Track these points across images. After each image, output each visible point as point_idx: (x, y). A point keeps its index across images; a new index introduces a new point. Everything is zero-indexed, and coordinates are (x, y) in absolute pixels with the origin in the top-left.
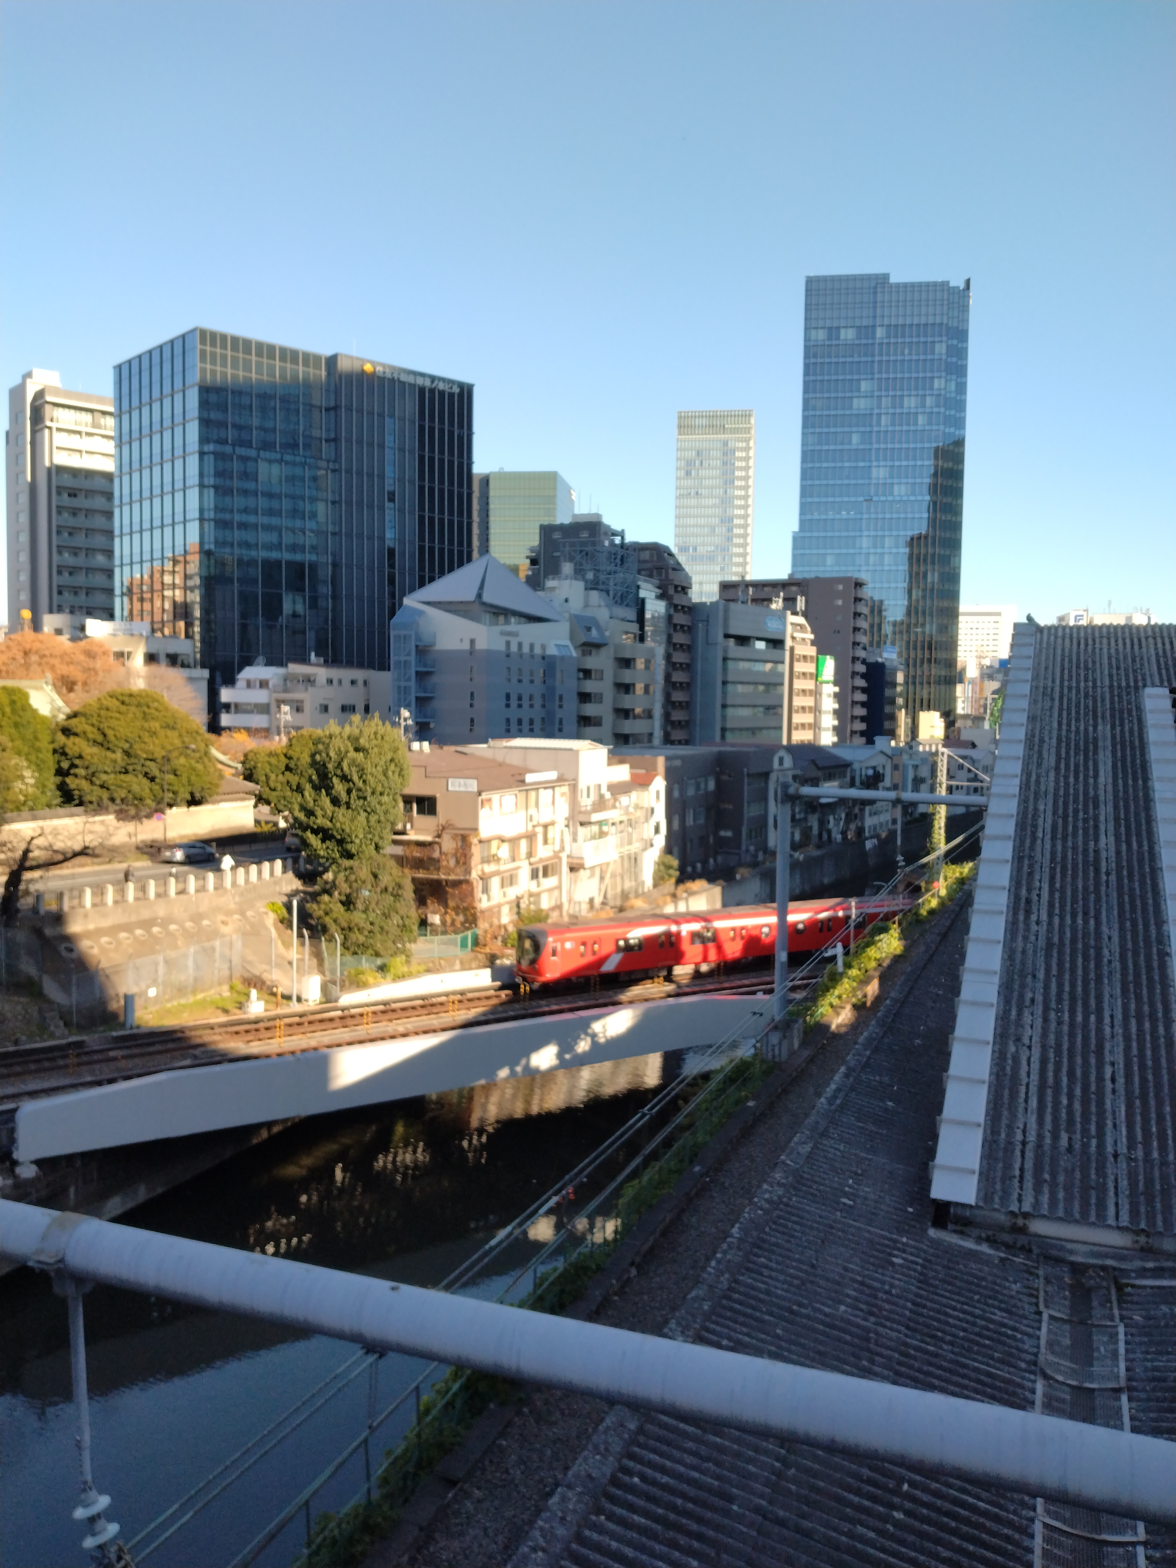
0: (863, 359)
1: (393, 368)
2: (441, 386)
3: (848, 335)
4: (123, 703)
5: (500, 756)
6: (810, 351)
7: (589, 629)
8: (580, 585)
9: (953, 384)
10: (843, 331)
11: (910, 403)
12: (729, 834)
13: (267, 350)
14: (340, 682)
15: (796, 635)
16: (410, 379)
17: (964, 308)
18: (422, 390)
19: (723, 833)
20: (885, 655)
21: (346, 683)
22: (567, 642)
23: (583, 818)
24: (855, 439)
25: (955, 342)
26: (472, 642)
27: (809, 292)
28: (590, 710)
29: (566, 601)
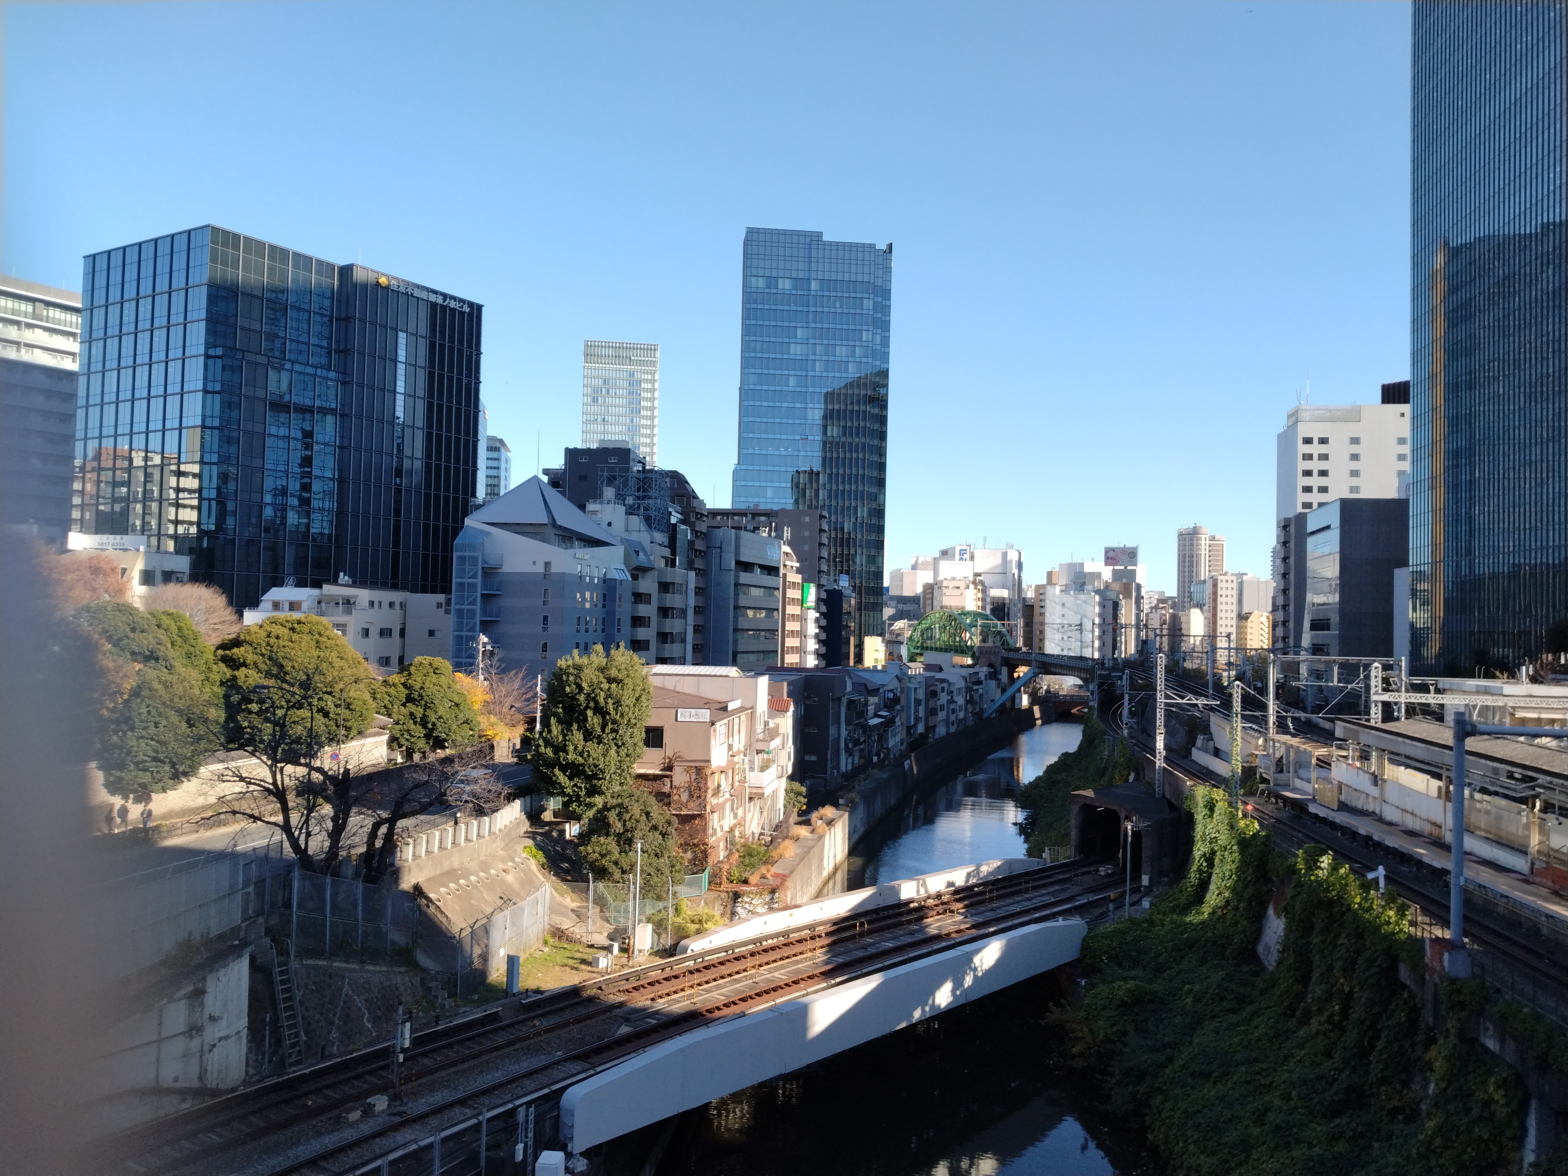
0: (800, 309)
1: (408, 283)
2: (453, 304)
3: (785, 285)
4: (293, 629)
5: (670, 683)
6: (749, 296)
7: (637, 552)
8: (622, 509)
9: (878, 337)
10: (780, 281)
11: (842, 352)
12: (814, 758)
13: (279, 254)
14: (380, 603)
15: (787, 563)
16: (424, 295)
17: (888, 270)
18: (434, 305)
19: (807, 758)
20: (841, 583)
21: (385, 605)
22: (623, 567)
23: (760, 746)
24: (792, 381)
25: (880, 299)
26: (547, 564)
27: (747, 243)
28: (642, 633)
29: (610, 524)
